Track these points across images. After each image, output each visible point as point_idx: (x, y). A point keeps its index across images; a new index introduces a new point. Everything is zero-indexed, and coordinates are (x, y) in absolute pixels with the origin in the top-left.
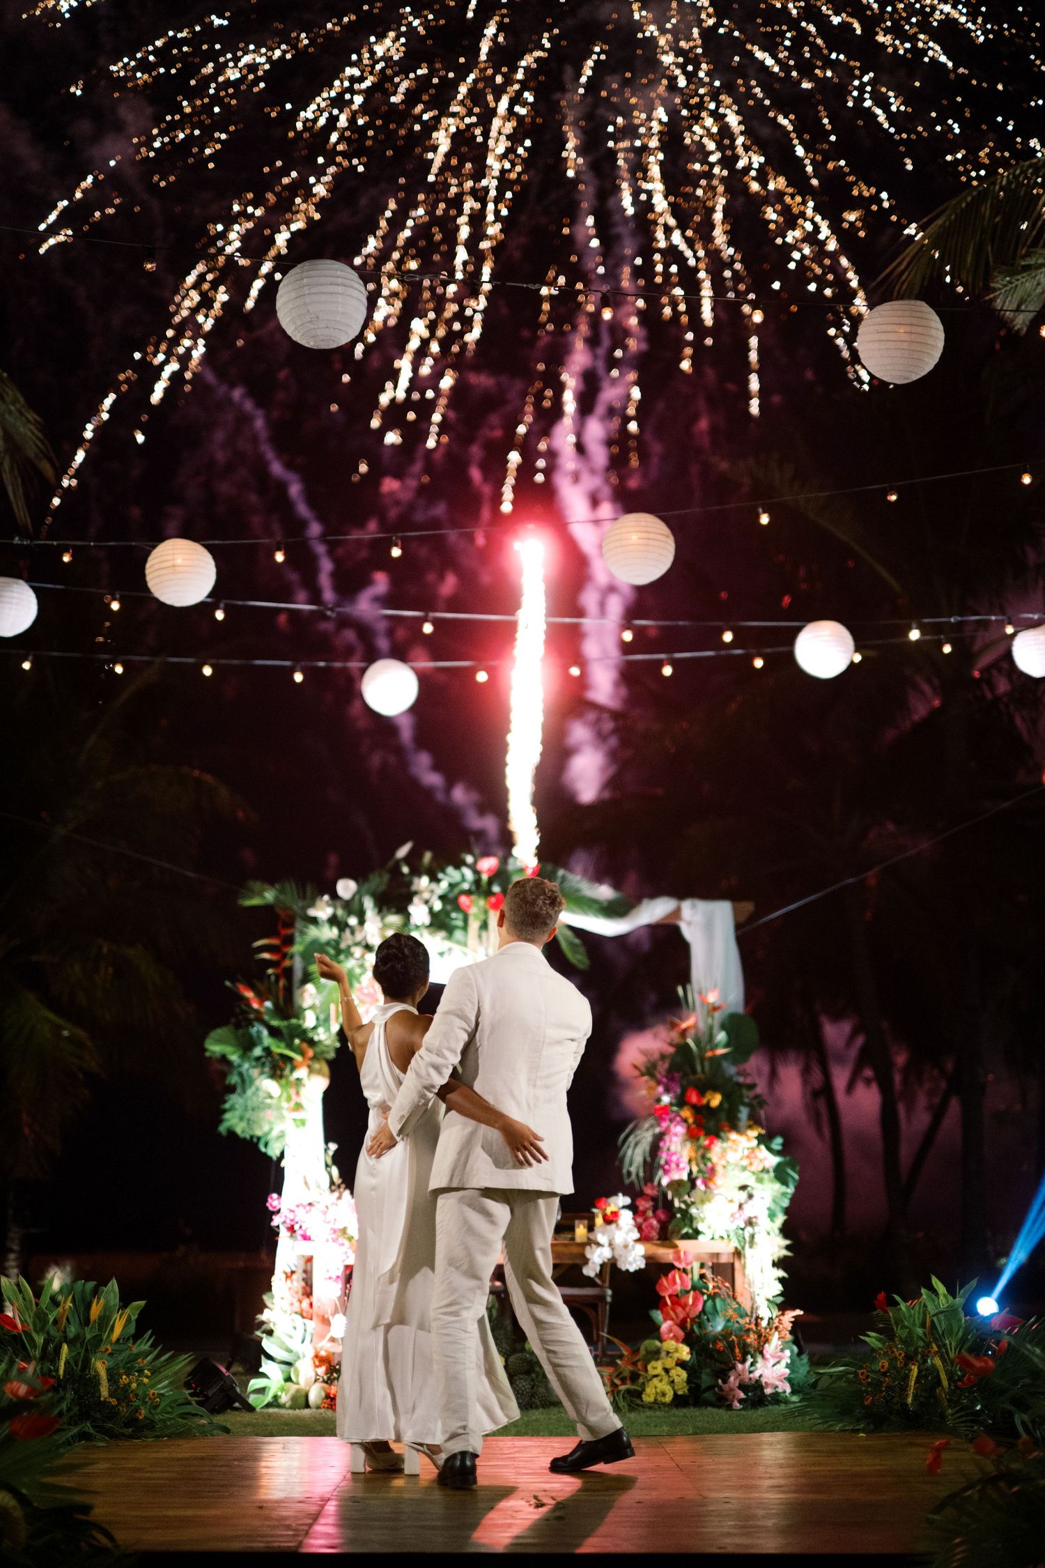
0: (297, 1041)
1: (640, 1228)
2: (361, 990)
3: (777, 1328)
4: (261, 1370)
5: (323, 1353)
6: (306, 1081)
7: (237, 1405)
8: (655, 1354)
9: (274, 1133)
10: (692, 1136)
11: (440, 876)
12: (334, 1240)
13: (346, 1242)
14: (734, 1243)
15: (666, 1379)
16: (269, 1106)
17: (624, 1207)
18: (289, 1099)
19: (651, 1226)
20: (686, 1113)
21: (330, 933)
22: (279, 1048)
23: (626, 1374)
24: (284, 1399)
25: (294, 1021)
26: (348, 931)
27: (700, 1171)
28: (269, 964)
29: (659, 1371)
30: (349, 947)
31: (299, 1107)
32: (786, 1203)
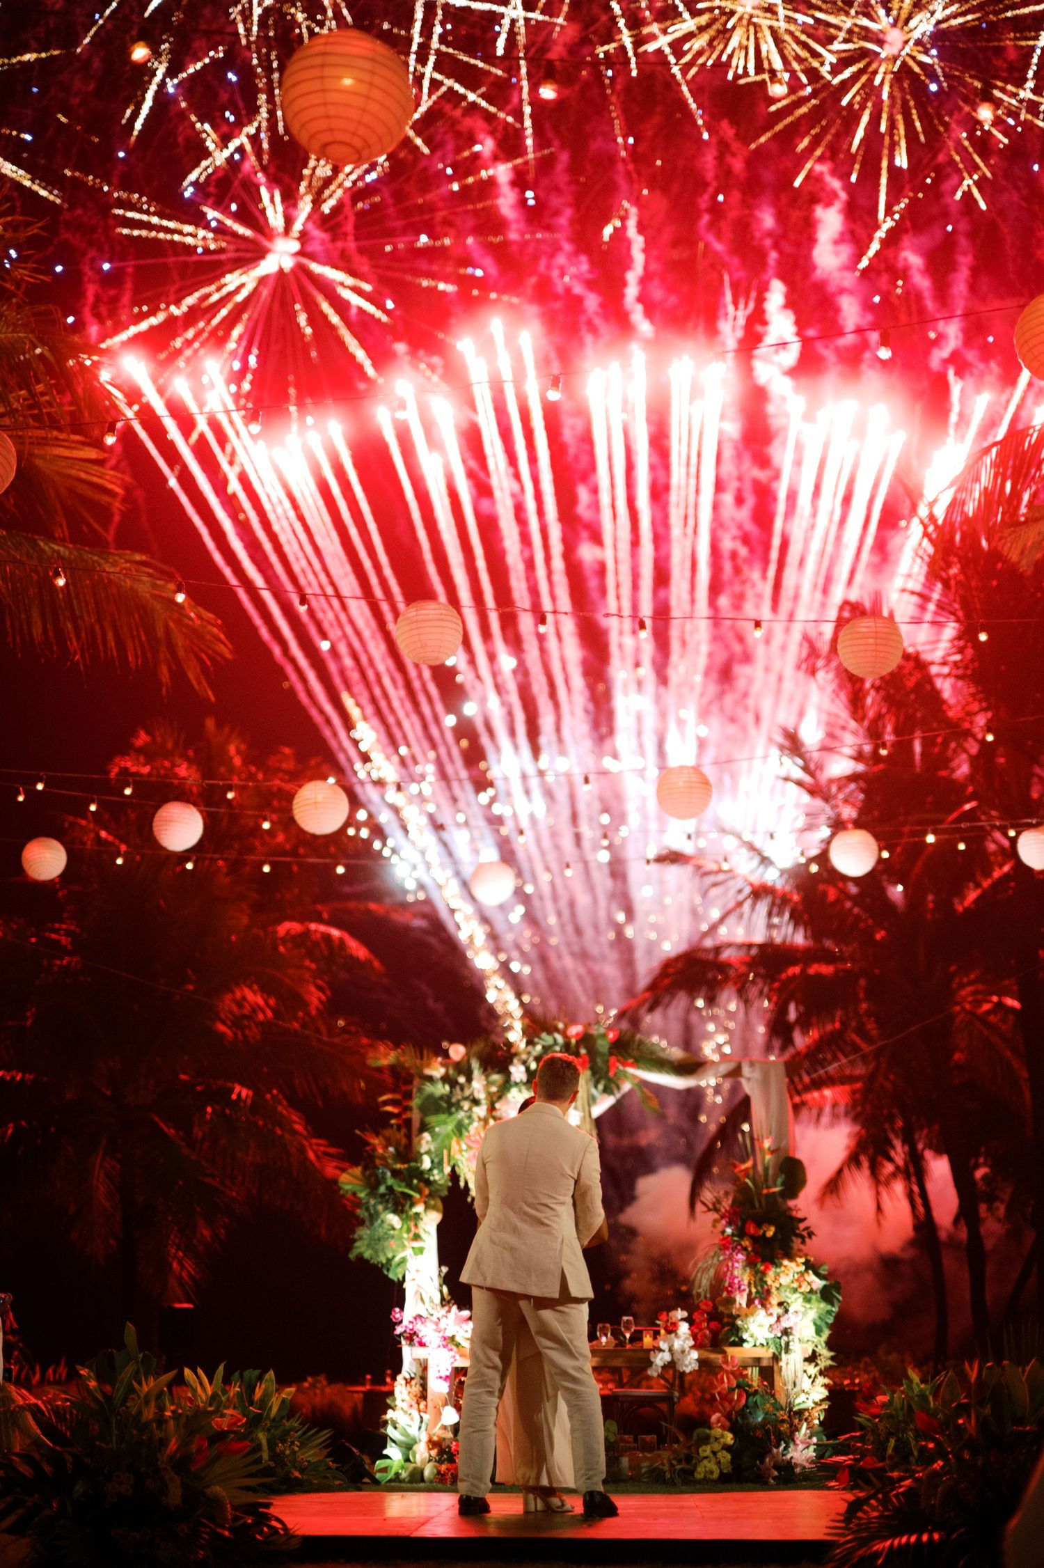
0: (415, 1181)
1: (694, 1336)
2: (469, 1137)
3: (806, 1420)
4: (385, 1452)
5: (435, 1438)
6: (423, 1215)
7: (366, 1480)
8: (706, 1440)
9: (397, 1259)
10: (750, 1263)
11: (536, 1040)
12: (444, 1346)
13: (455, 1348)
14: (772, 1350)
15: (714, 1460)
16: (393, 1237)
17: (682, 1320)
18: (409, 1231)
19: (705, 1336)
20: (746, 1243)
21: (442, 1089)
22: (400, 1188)
23: (682, 1456)
24: (404, 1475)
25: (413, 1164)
26: (458, 1088)
27: (757, 1292)
28: (392, 1115)
29: (708, 1453)
30: (459, 1101)
31: (417, 1237)
32: (830, 1320)
